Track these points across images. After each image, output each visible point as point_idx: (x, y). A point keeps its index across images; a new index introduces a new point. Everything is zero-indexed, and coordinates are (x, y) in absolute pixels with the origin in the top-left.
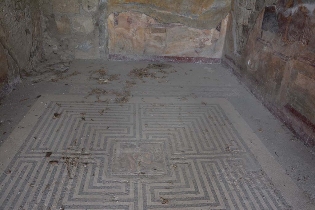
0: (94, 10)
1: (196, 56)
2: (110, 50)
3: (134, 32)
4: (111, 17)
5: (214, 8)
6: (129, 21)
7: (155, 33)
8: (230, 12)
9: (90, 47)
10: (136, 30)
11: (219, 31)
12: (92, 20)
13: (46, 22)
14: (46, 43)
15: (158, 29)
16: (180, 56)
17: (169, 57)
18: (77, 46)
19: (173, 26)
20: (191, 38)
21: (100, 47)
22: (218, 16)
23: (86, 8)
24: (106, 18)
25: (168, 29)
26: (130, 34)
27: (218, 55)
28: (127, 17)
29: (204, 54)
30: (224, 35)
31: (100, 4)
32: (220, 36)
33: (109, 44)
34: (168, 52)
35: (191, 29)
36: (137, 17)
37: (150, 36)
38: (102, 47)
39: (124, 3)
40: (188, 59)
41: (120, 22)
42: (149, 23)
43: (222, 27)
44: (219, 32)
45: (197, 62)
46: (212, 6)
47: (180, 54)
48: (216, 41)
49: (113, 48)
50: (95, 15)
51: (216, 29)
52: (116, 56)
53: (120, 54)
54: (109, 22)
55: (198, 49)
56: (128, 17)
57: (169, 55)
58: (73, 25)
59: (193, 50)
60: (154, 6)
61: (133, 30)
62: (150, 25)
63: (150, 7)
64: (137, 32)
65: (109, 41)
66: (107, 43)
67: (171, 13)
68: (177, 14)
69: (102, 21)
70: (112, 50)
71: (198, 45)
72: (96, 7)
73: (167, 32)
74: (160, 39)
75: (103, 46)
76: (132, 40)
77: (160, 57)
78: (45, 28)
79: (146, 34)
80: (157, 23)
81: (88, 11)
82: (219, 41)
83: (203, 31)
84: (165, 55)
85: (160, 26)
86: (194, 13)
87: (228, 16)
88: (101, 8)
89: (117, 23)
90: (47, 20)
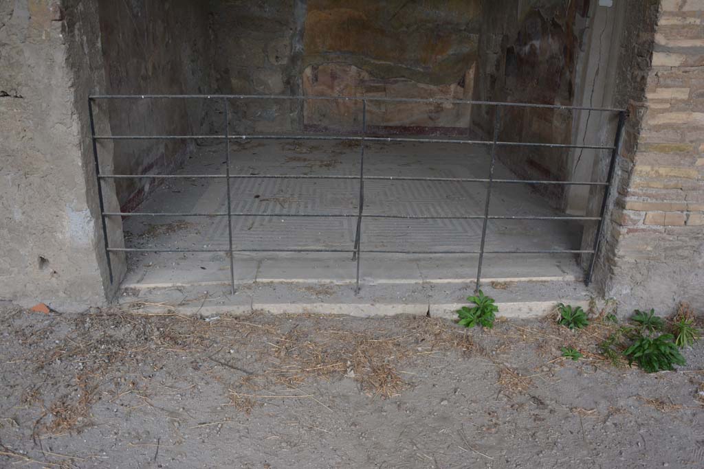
0: (285, 61)
1: (431, 124)
2: (306, 118)
3: (339, 92)
4: (308, 71)
5: (452, 55)
6: (334, 77)
7: (370, 92)
8: (476, 59)
9: (277, 114)
10: (344, 89)
11: (463, 87)
12: (281, 76)
13: (217, 80)
14: (216, 110)
15: (373, 87)
16: (407, 126)
17: (391, 127)
19: (396, 82)
21: (291, 115)
22: (460, 66)
23: (273, 60)
24: (301, 72)
25: (388, 86)
26: (335, 94)
27: (464, 122)
28: (330, 71)
29: (442, 122)
30: (470, 92)
31: (292, 54)
32: (464, 94)
33: (305, 109)
34: (388, 121)
35: (421, 85)
36: (344, 70)
38: (294, 115)
39: (326, 52)
40: (419, 130)
41: (321, 78)
42: (361, 77)
43: (467, 81)
44: (462, 89)
45: (432, 133)
46: (451, 52)
47: (407, 122)
49: (310, 116)
50: (285, 69)
51: (459, 84)
52: (314, 126)
53: (319, 123)
54: (305, 79)
55: (433, 114)
56: (332, 70)
57: (391, 124)
58: (255, 84)
59: (426, 116)
60: (367, 55)
61: (338, 89)
62: (362, 81)
63: (363, 57)
64: (344, 91)
65: (305, 105)
66: (302, 108)
67: (392, 64)
68: (400, 65)
69: (295, 77)
70: (309, 117)
71: (433, 108)
72: (286, 59)
73: (387, 91)
75: (296, 113)
76: (337, 103)
77: (378, 127)
78: (216, 87)
79: (358, 94)
80: (372, 78)
81: (276, 64)
83: (440, 87)
84: (385, 124)
85: (377, 83)
86: (424, 63)
87: (474, 65)
88: (294, 59)
89: (316, 79)
90: (219, 76)
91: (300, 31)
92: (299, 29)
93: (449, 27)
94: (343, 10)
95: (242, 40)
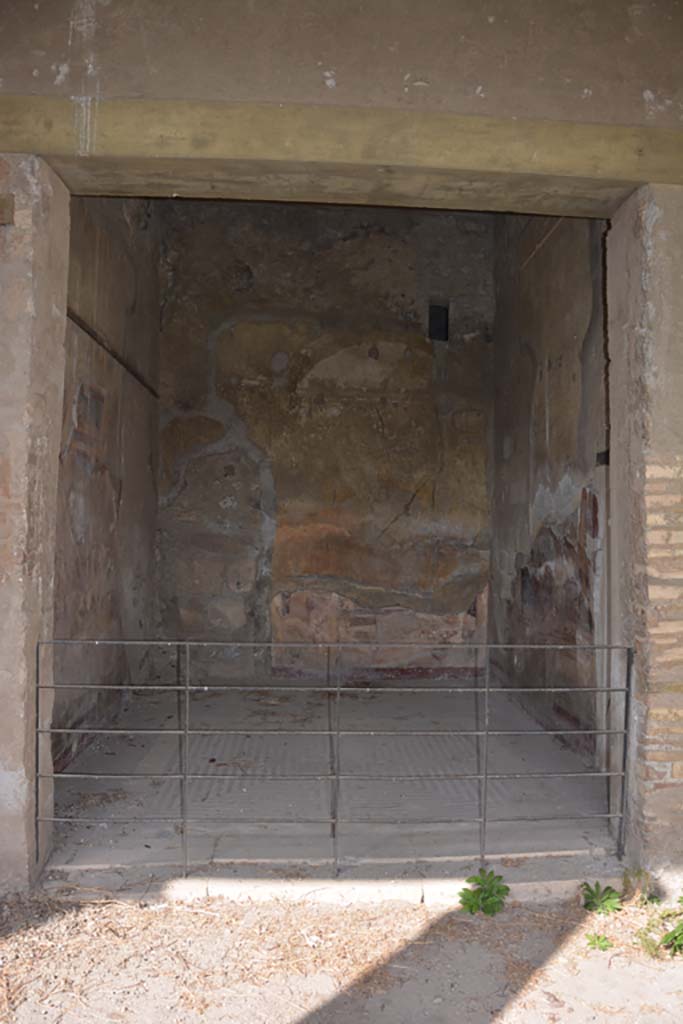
0: (248, 588)
1: (436, 664)
2: (274, 659)
3: (317, 626)
4: (278, 601)
5: (460, 576)
6: (310, 607)
7: (356, 625)
8: (489, 581)
9: (236, 655)
10: (322, 622)
11: (474, 615)
12: (243, 606)
13: (162, 611)
14: (159, 649)
15: (360, 618)
16: (405, 667)
17: (384, 670)
18: (214, 653)
19: (388, 612)
20: (423, 632)
21: (255, 655)
22: (468, 590)
23: (233, 587)
24: (268, 601)
25: (379, 617)
26: (312, 629)
28: (305, 600)
29: (450, 662)
30: (484, 624)
31: (258, 579)
32: (477, 625)
34: (380, 661)
35: (421, 615)
36: (323, 599)
37: (348, 632)
38: (259, 655)
39: (300, 576)
40: (422, 672)
41: (293, 608)
42: (344, 607)
43: (479, 608)
44: (474, 619)
45: (439, 676)
46: (456, 573)
47: (404, 663)
48: (471, 634)
49: (279, 657)
50: (249, 599)
51: (469, 612)
52: (285, 669)
53: (292, 665)
54: (273, 610)
55: (438, 651)
56: (307, 599)
58: (210, 616)
59: (429, 654)
60: (351, 580)
61: (315, 621)
62: (346, 612)
63: (346, 581)
64: (323, 624)
67: (383, 589)
68: (393, 591)
69: (260, 606)
70: (277, 659)
72: (250, 585)
73: (378, 624)
74: (365, 637)
75: (261, 653)
76: (314, 640)
77: (367, 670)
79: (341, 629)
80: (358, 608)
81: (237, 591)
82: (475, 636)
83: (445, 617)
84: (376, 666)
85: (365, 613)
86: (424, 587)
87: (487, 588)
88: (259, 585)
89: (287, 610)
90: (164, 607)
91: (268, 551)
92: (266, 548)
93: (452, 543)
94: (321, 526)
95: (195, 563)
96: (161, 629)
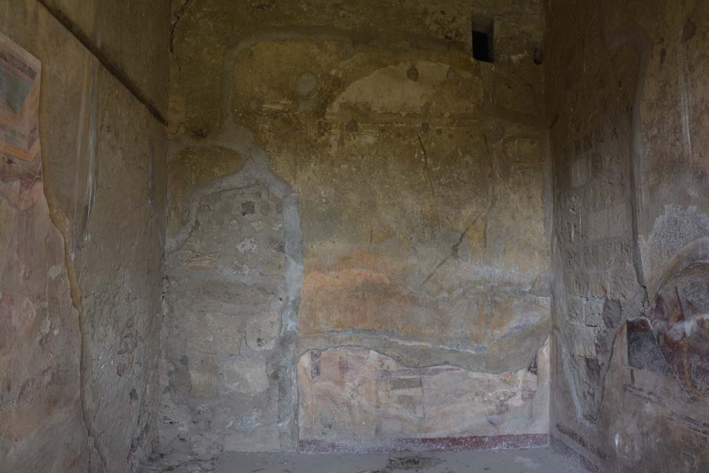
0: (270, 346)
1: (492, 432)
2: (301, 430)
3: (353, 390)
4: (305, 361)
5: (517, 327)
6: (343, 367)
7: (399, 388)
8: (552, 333)
9: (258, 424)
10: (359, 385)
11: (535, 373)
12: (264, 367)
13: (170, 373)
14: (165, 418)
15: (403, 380)
16: (457, 436)
17: (432, 440)
18: (231, 423)
19: (436, 372)
20: (477, 395)
21: (280, 425)
22: (528, 343)
23: (253, 344)
24: (295, 361)
25: (426, 378)
26: (347, 393)
27: (542, 426)
28: (337, 359)
29: (510, 427)
30: (547, 382)
31: (282, 334)
32: (538, 383)
33: (300, 416)
34: (428, 430)
35: (475, 375)
36: (360, 358)
37: (389, 397)
38: (284, 425)
39: (332, 331)
40: (476, 442)
41: (324, 370)
42: (385, 368)
43: (540, 364)
44: (535, 377)
45: (496, 445)
46: (513, 324)
47: (456, 431)
48: (532, 395)
49: (308, 427)
50: (271, 358)
51: (529, 369)
52: (315, 442)
53: (323, 437)
54: (301, 372)
55: (495, 416)
56: (341, 358)
57: (432, 435)
58: (225, 379)
59: (484, 419)
60: (392, 334)
61: (350, 384)
62: (387, 372)
63: (386, 337)
64: (360, 388)
65: (301, 410)
66: (296, 415)
67: (429, 345)
68: (441, 346)
69: (286, 368)
70: (306, 429)
71: (493, 407)
72: (273, 341)
73: (425, 387)
74: (409, 402)
75: (287, 422)
76: (350, 407)
77: (412, 441)
78: (167, 384)
79: (381, 393)
80: (401, 368)
81: (258, 349)
82: (537, 396)
83: (502, 376)
84: (423, 436)
85: (409, 374)
86: (477, 341)
87: (548, 340)
88: (284, 342)
89: (317, 371)
90: (172, 368)
91: (294, 302)
92: (292, 298)
93: (508, 289)
94: (356, 271)
95: (209, 316)
96: (168, 395)
